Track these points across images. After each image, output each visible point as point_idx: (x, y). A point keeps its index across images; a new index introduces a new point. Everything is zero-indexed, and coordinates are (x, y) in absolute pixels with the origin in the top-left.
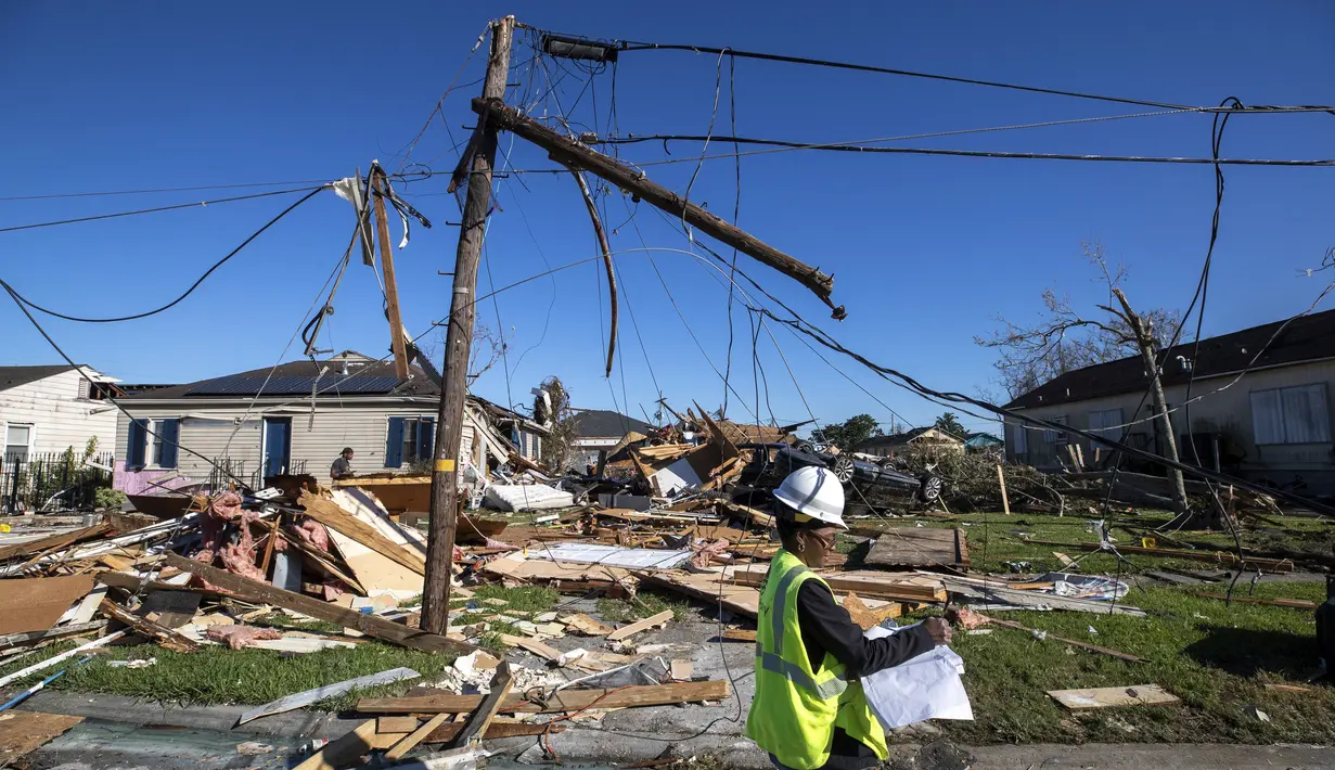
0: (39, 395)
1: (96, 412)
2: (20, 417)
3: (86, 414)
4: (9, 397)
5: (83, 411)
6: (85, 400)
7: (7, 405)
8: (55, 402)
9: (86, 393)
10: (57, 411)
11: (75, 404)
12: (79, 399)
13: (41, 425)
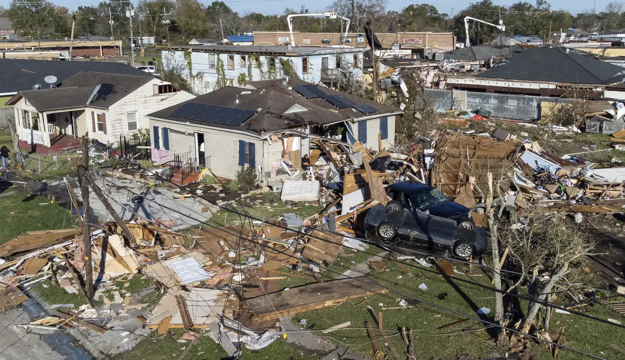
0: (137, 97)
1: (162, 100)
2: (131, 109)
3: (159, 102)
4: (125, 101)
5: (157, 101)
6: (157, 95)
7: (125, 105)
8: (144, 99)
9: (157, 91)
10: (145, 103)
11: (153, 98)
12: (154, 95)
13: (140, 111)
